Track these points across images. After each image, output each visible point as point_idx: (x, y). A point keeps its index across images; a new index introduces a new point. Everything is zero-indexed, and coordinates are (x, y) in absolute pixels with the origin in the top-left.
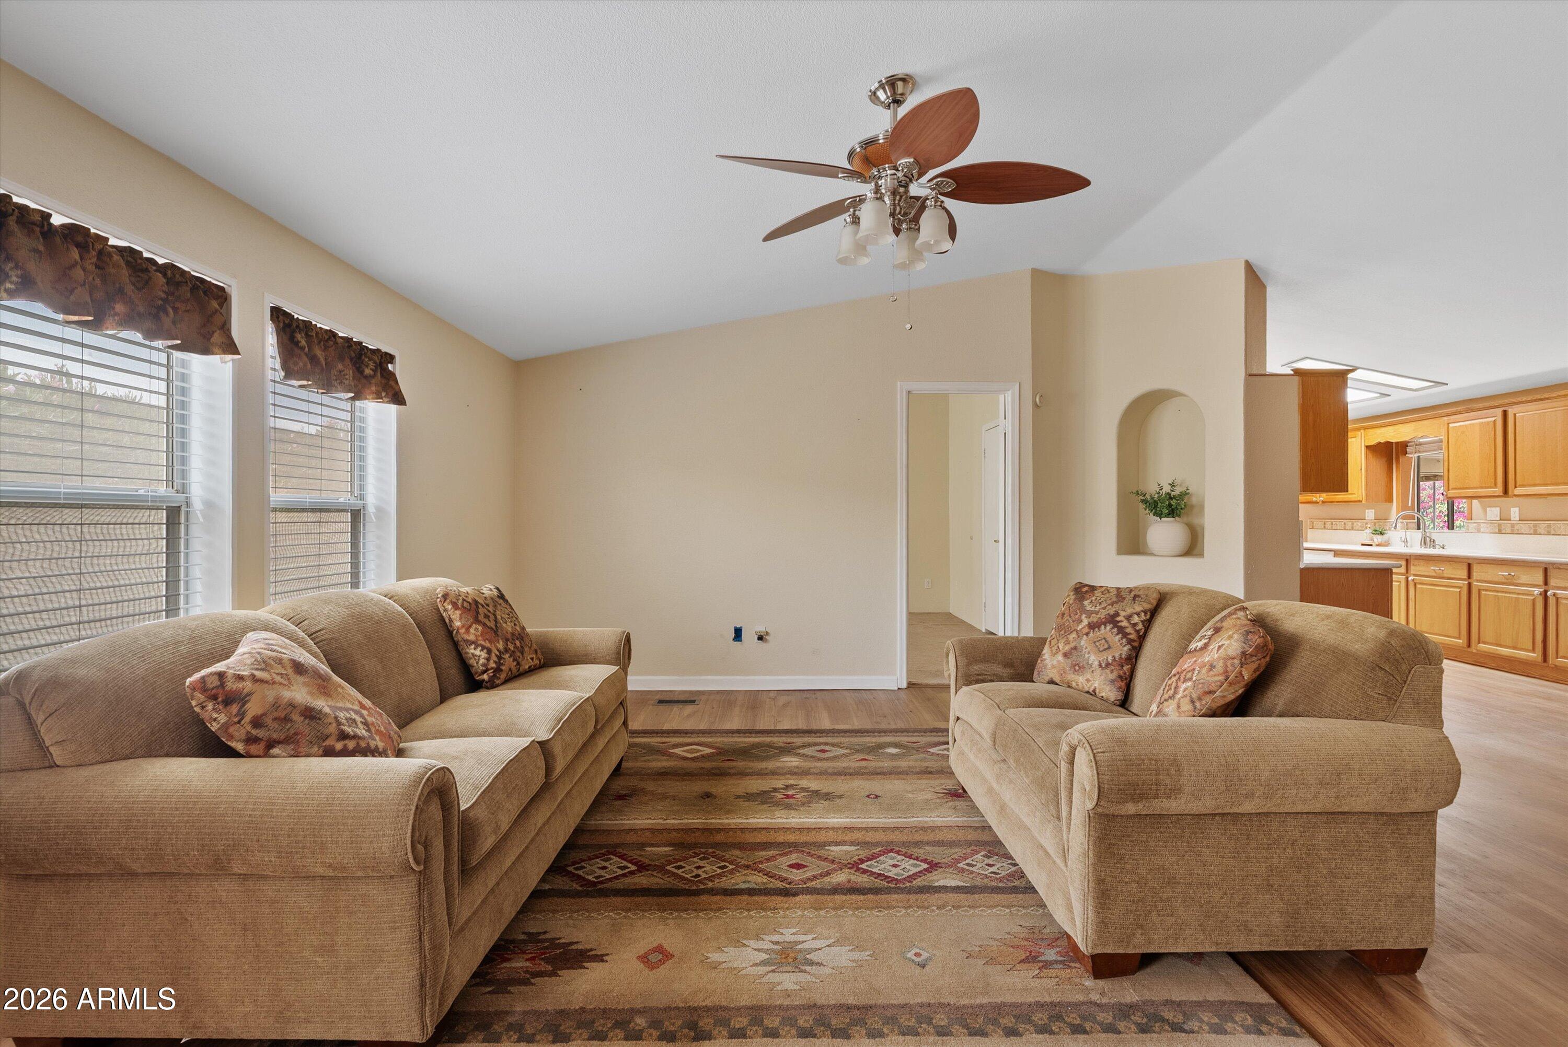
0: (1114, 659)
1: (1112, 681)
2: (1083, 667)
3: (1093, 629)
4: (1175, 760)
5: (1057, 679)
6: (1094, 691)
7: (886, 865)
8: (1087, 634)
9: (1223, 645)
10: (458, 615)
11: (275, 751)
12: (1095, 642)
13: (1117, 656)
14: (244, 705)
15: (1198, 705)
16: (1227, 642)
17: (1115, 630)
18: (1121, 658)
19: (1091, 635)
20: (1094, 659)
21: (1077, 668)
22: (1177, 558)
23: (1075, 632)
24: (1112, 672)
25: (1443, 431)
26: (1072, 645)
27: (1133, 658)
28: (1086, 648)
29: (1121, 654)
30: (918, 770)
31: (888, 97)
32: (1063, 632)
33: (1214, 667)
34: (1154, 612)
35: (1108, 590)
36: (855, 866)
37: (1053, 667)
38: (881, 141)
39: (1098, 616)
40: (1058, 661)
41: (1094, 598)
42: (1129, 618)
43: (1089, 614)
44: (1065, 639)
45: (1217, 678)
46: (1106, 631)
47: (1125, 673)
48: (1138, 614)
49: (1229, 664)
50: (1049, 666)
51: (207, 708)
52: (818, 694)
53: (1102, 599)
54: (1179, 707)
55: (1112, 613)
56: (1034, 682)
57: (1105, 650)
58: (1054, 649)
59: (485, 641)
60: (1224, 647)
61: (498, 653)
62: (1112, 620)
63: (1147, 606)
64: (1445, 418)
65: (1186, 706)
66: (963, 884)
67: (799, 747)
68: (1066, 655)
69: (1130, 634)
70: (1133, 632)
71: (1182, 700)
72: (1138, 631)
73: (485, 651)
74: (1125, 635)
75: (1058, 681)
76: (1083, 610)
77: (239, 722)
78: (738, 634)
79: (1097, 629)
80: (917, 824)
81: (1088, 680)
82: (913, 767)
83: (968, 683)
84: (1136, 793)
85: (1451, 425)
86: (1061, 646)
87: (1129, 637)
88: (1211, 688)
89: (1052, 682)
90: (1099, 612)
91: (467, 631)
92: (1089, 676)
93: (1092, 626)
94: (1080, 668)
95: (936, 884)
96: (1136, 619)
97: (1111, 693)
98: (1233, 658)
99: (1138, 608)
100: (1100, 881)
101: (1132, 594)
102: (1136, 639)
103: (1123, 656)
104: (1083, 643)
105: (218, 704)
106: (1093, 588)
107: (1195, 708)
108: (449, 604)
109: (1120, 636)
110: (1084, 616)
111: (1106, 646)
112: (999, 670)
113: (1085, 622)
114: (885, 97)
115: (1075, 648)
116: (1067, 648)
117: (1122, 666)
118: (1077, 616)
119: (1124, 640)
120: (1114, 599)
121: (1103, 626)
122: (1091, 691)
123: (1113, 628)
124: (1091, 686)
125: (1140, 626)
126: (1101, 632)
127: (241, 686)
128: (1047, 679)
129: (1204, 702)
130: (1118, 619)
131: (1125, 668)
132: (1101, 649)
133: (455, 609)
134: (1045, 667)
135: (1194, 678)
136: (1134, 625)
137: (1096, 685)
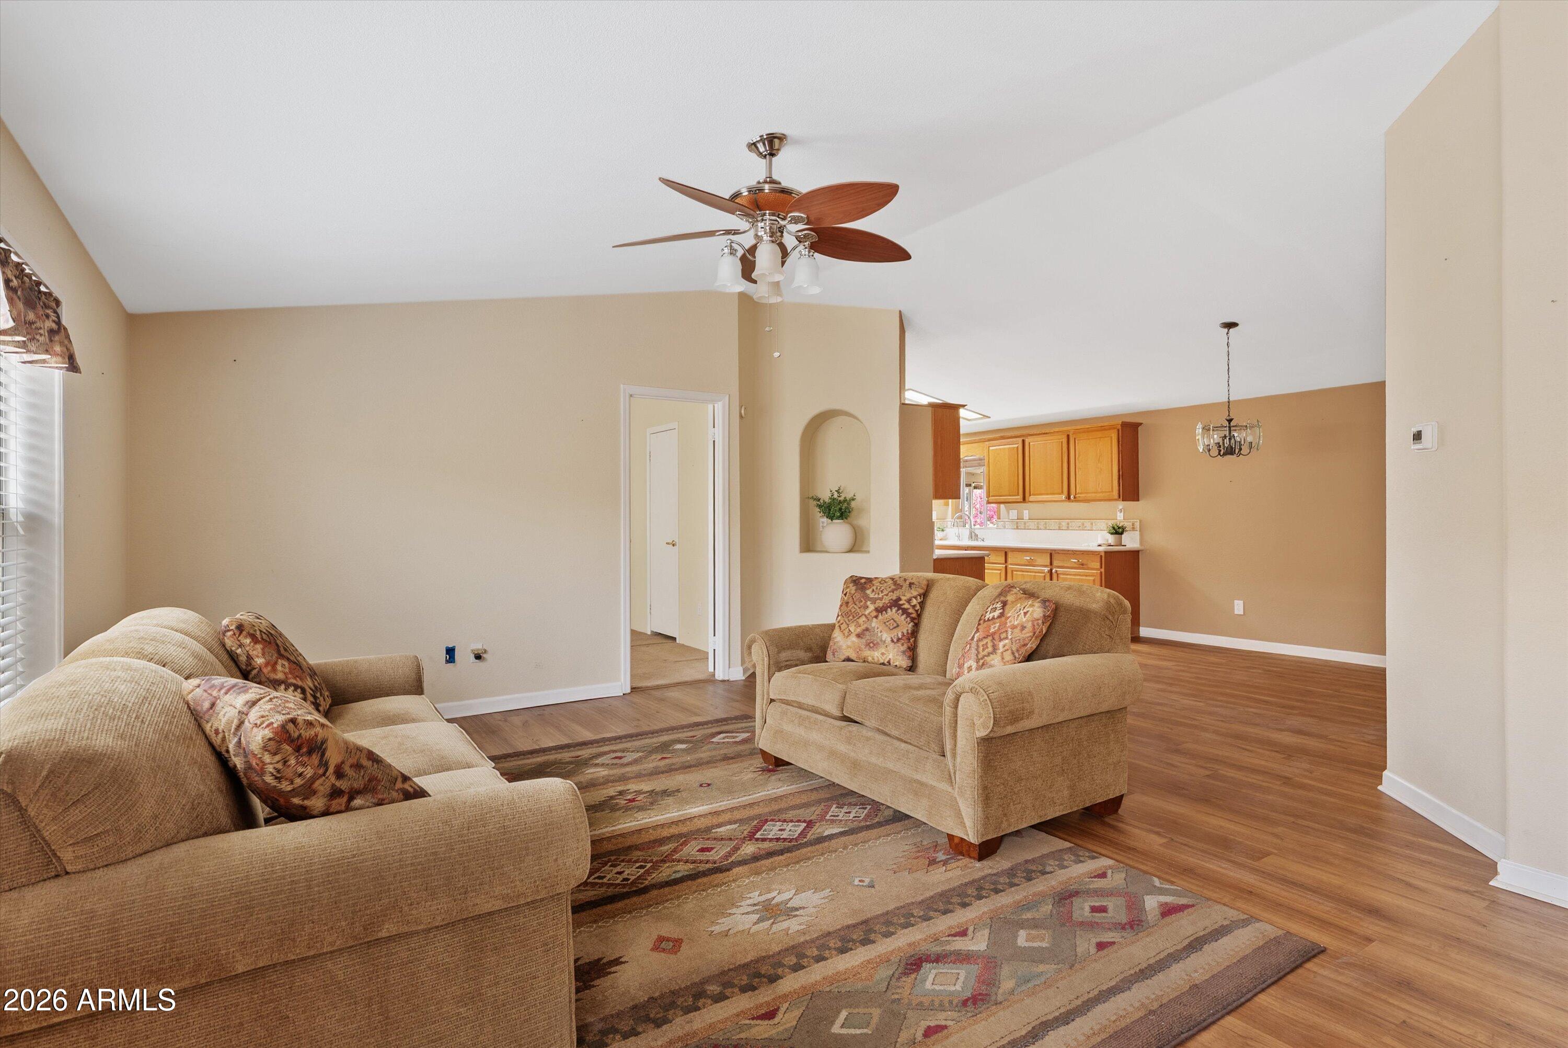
0: (903, 635)
1: (904, 652)
2: (878, 643)
3: (882, 612)
4: (1029, 692)
5: (853, 656)
6: (889, 662)
7: (772, 830)
8: (876, 617)
9: (1028, 612)
10: (260, 650)
11: (358, 802)
12: (885, 623)
13: (905, 632)
14: (323, 755)
15: (1017, 655)
16: (1031, 609)
17: (900, 611)
18: (908, 633)
19: (880, 617)
20: (886, 636)
21: (872, 645)
22: (847, 554)
23: (863, 616)
24: (903, 645)
25: (986, 451)
26: (863, 627)
27: (914, 633)
28: (878, 628)
29: (907, 630)
30: (719, 758)
31: (767, 151)
32: (851, 617)
33: (1025, 627)
34: (925, 595)
35: (883, 581)
36: (751, 837)
37: (849, 647)
38: (767, 191)
39: (883, 601)
40: (853, 642)
41: (874, 588)
42: (909, 601)
43: (874, 601)
44: (855, 623)
45: (1028, 635)
46: (892, 613)
47: (912, 645)
48: (915, 598)
49: (1035, 624)
50: (844, 647)
51: (289, 763)
52: (548, 709)
53: (883, 588)
54: (1003, 658)
55: (894, 598)
56: (827, 662)
57: (895, 628)
58: (846, 632)
59: (295, 678)
60: (1030, 612)
61: (311, 692)
62: (896, 603)
63: (922, 591)
64: (987, 443)
65: (1008, 656)
66: (844, 829)
67: (591, 759)
68: (858, 636)
69: (912, 613)
70: (913, 612)
71: (1004, 653)
72: (917, 611)
73: (299, 690)
74: (908, 615)
75: (854, 658)
76: (867, 598)
77: (324, 774)
78: (450, 652)
79: (884, 612)
80: (764, 798)
81: (883, 654)
82: (715, 756)
83: (780, 670)
84: (1015, 718)
85: (991, 448)
86: (852, 628)
87: (911, 616)
88: (1026, 642)
89: (848, 660)
90: (882, 598)
91: (274, 670)
92: (883, 651)
93: (880, 610)
94: (874, 645)
95: (825, 834)
96: (914, 602)
97: (902, 661)
98: (1038, 620)
99: (915, 593)
100: (985, 788)
101: (908, 582)
102: (916, 617)
103: (910, 631)
104: (873, 625)
105: (302, 756)
106: (869, 580)
107: (1015, 657)
108: (246, 637)
109: (905, 616)
110: (869, 603)
111: (895, 625)
112: (802, 654)
113: (872, 607)
114: (764, 150)
115: (867, 629)
116: (859, 630)
117: (909, 639)
118: (862, 604)
119: (908, 619)
120: (893, 587)
121: (889, 609)
122: (885, 662)
123: (898, 610)
124: (886, 657)
125: (918, 607)
126: (889, 614)
127: (313, 733)
128: (843, 658)
129: (1020, 653)
130: (901, 602)
131: (911, 641)
132: (891, 628)
133: (255, 643)
134: (840, 648)
135: (1010, 637)
136: (914, 606)
137: (891, 656)
